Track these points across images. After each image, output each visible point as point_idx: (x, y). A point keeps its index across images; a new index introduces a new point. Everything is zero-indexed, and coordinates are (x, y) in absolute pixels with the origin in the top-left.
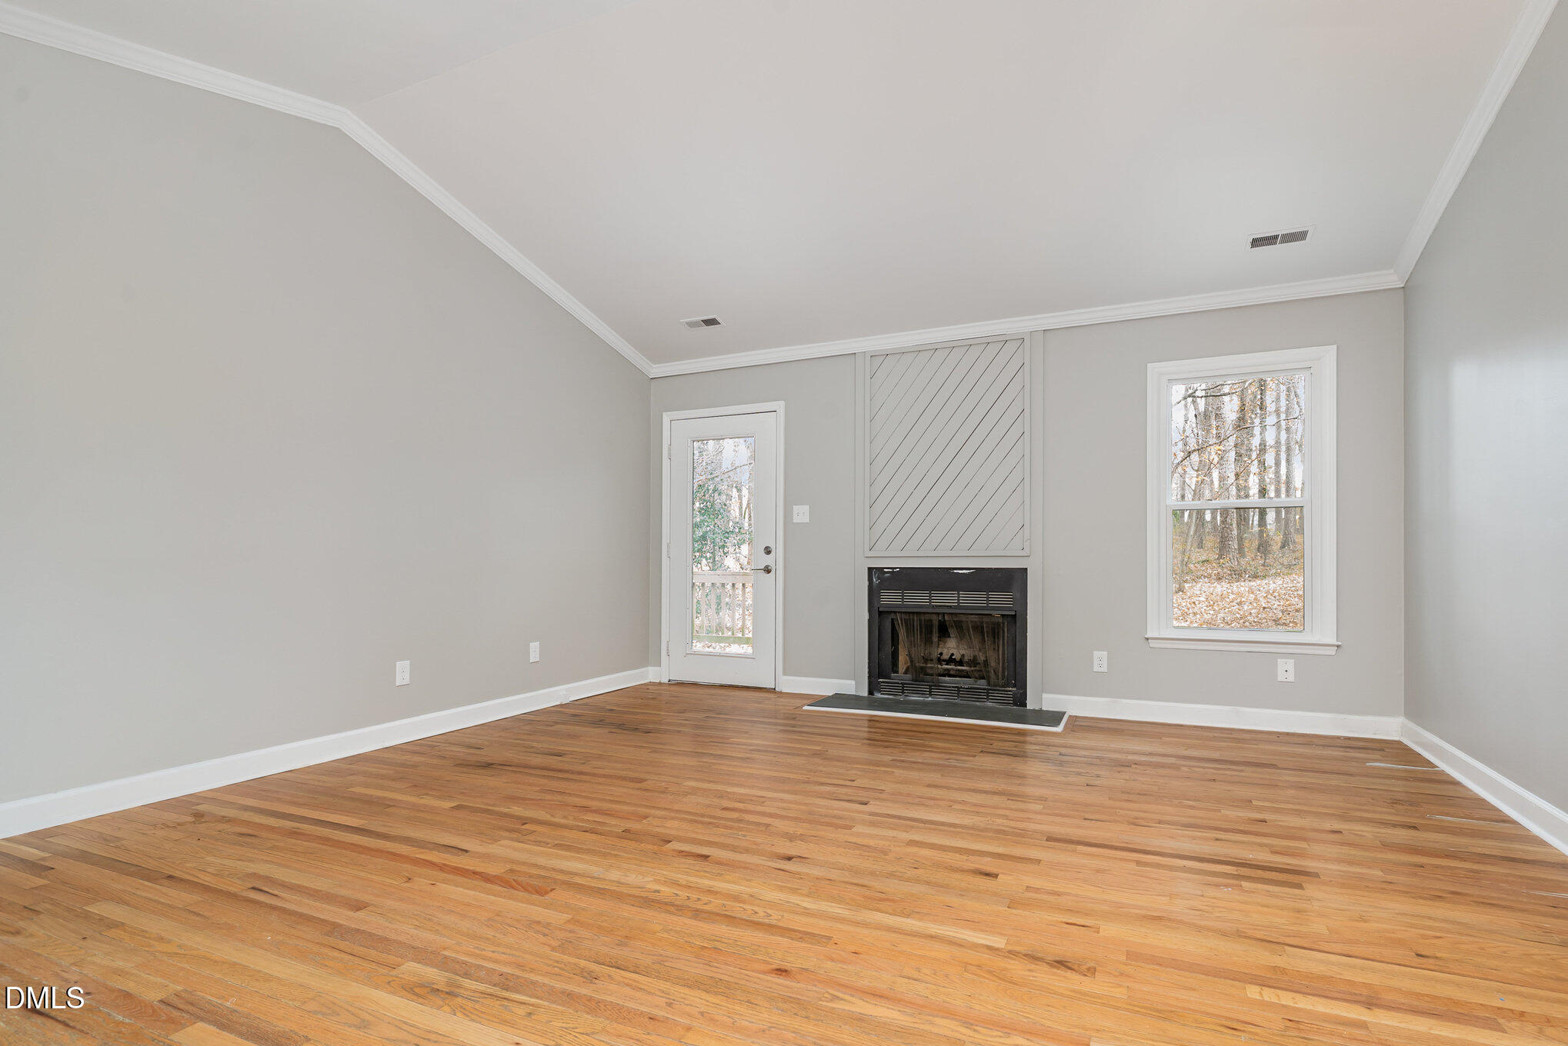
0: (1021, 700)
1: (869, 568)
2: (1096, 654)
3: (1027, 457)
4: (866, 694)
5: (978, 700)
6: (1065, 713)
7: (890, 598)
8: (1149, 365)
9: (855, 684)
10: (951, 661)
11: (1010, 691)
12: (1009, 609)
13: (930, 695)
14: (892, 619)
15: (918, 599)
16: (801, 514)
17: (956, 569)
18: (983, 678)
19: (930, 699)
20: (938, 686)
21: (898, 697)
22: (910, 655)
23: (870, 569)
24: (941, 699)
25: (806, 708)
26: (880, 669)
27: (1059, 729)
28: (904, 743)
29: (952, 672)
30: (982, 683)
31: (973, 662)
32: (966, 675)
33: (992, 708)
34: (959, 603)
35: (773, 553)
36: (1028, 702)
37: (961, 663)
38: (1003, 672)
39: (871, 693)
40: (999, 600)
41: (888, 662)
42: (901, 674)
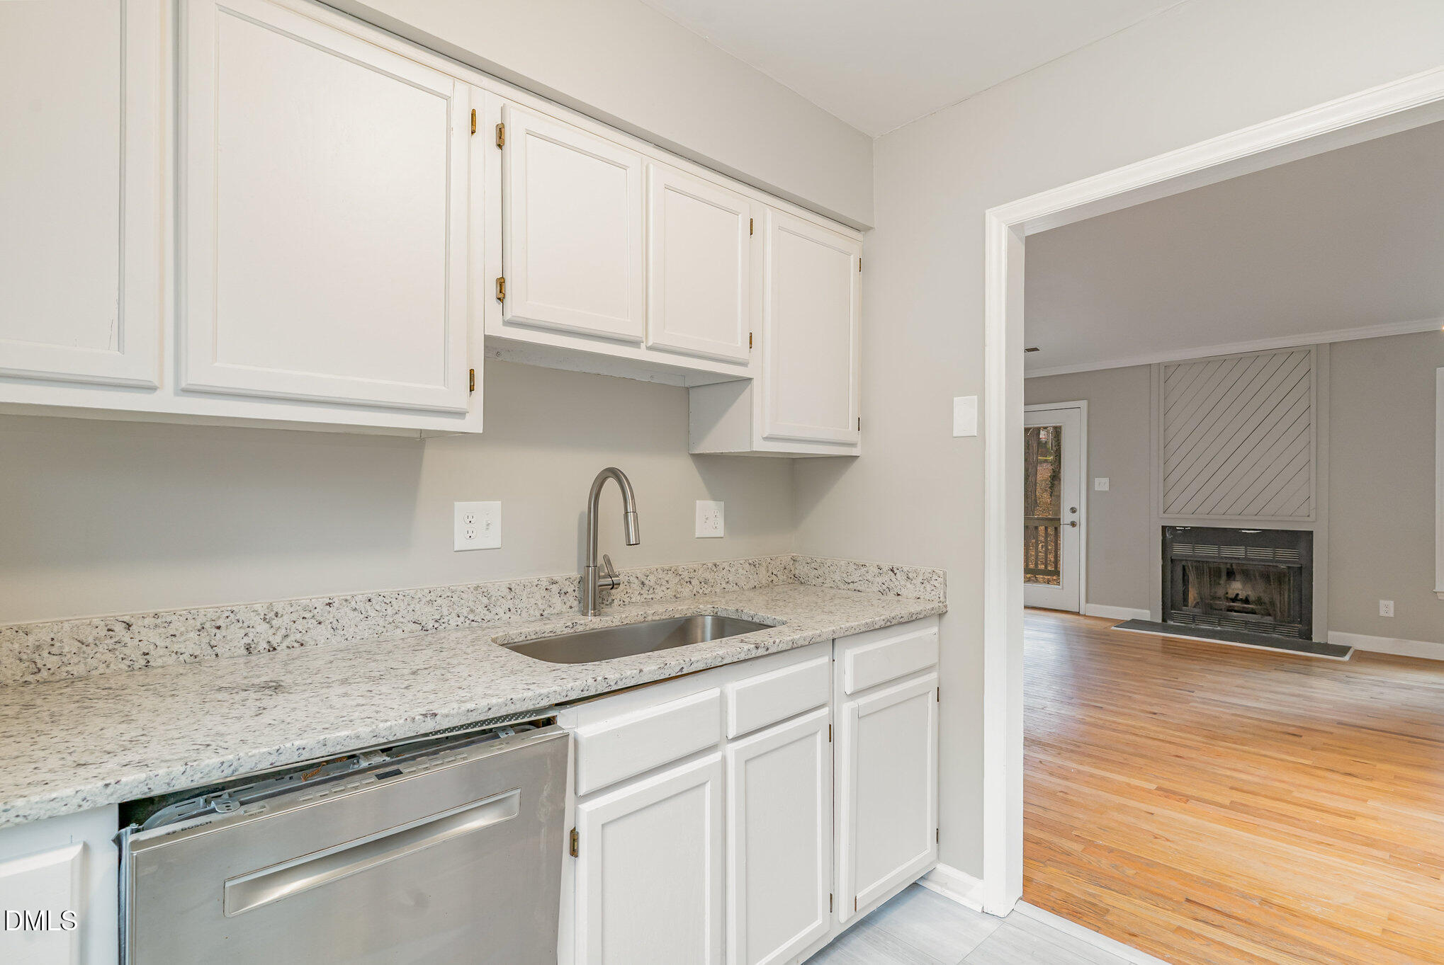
0: (1308, 635)
1: (1162, 526)
2: (1382, 602)
3: (1313, 444)
4: (1160, 621)
5: (1265, 632)
6: (1350, 647)
7: (1180, 550)
8: (1438, 369)
9: (1151, 612)
10: (1235, 599)
11: (1295, 627)
12: (1294, 562)
13: (1219, 625)
14: (1184, 567)
15: (1207, 551)
16: (1102, 484)
17: (1243, 529)
18: (1270, 615)
19: (1219, 628)
20: (1227, 619)
21: (1189, 626)
22: (1199, 594)
23: (1164, 528)
24: (1230, 629)
25: (1113, 628)
26: (1172, 605)
27: (1347, 658)
28: (1207, 659)
29: (1236, 609)
30: (1268, 619)
31: (1259, 601)
32: (1253, 612)
33: (1277, 638)
34: (1246, 555)
35: (1078, 512)
36: (1313, 636)
37: (1246, 601)
38: (1289, 612)
39: (1164, 620)
40: (1285, 556)
41: (1180, 597)
42: (1190, 609)
